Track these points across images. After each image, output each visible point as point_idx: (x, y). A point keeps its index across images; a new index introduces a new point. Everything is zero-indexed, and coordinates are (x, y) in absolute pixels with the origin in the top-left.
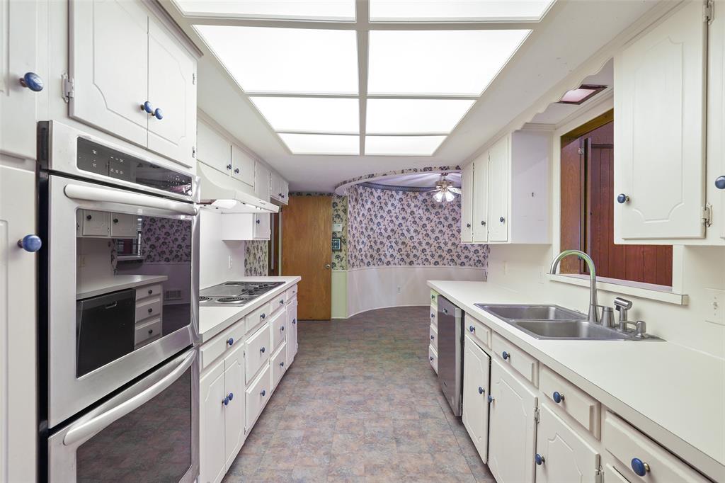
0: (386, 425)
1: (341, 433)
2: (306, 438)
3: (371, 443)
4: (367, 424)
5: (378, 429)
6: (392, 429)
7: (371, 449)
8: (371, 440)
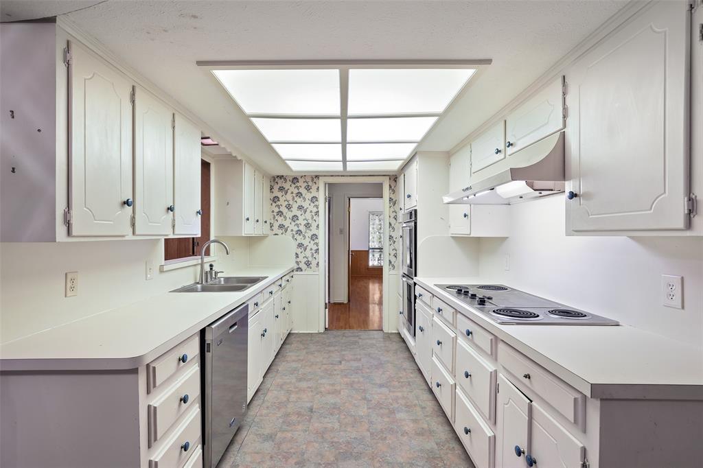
0: (316, 425)
1: (362, 416)
2: (392, 412)
3: (334, 408)
4: (337, 426)
5: (326, 420)
6: (312, 421)
7: (335, 404)
8: (334, 410)
